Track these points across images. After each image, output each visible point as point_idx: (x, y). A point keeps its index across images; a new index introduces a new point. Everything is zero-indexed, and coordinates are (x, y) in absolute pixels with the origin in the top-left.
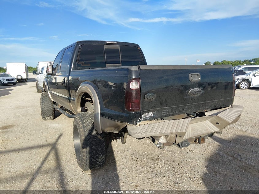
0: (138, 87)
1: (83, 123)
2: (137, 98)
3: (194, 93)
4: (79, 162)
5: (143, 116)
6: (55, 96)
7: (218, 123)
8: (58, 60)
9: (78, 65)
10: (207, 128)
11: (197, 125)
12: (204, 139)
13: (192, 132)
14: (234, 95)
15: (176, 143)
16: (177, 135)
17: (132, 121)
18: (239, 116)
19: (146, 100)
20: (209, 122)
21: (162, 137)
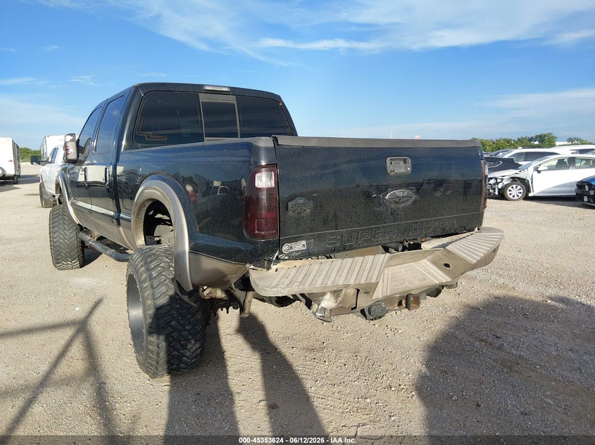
0: (272, 184)
1: (148, 270)
2: (269, 208)
3: (398, 201)
4: (140, 358)
5: (285, 248)
6: (82, 212)
7: (447, 265)
8: (91, 130)
9: (137, 139)
10: (424, 275)
11: (403, 270)
12: (417, 300)
13: (392, 284)
14: (485, 207)
15: (358, 309)
16: (358, 290)
17: (259, 260)
18: (495, 251)
19: (290, 213)
20: (428, 263)
21: (328, 296)
